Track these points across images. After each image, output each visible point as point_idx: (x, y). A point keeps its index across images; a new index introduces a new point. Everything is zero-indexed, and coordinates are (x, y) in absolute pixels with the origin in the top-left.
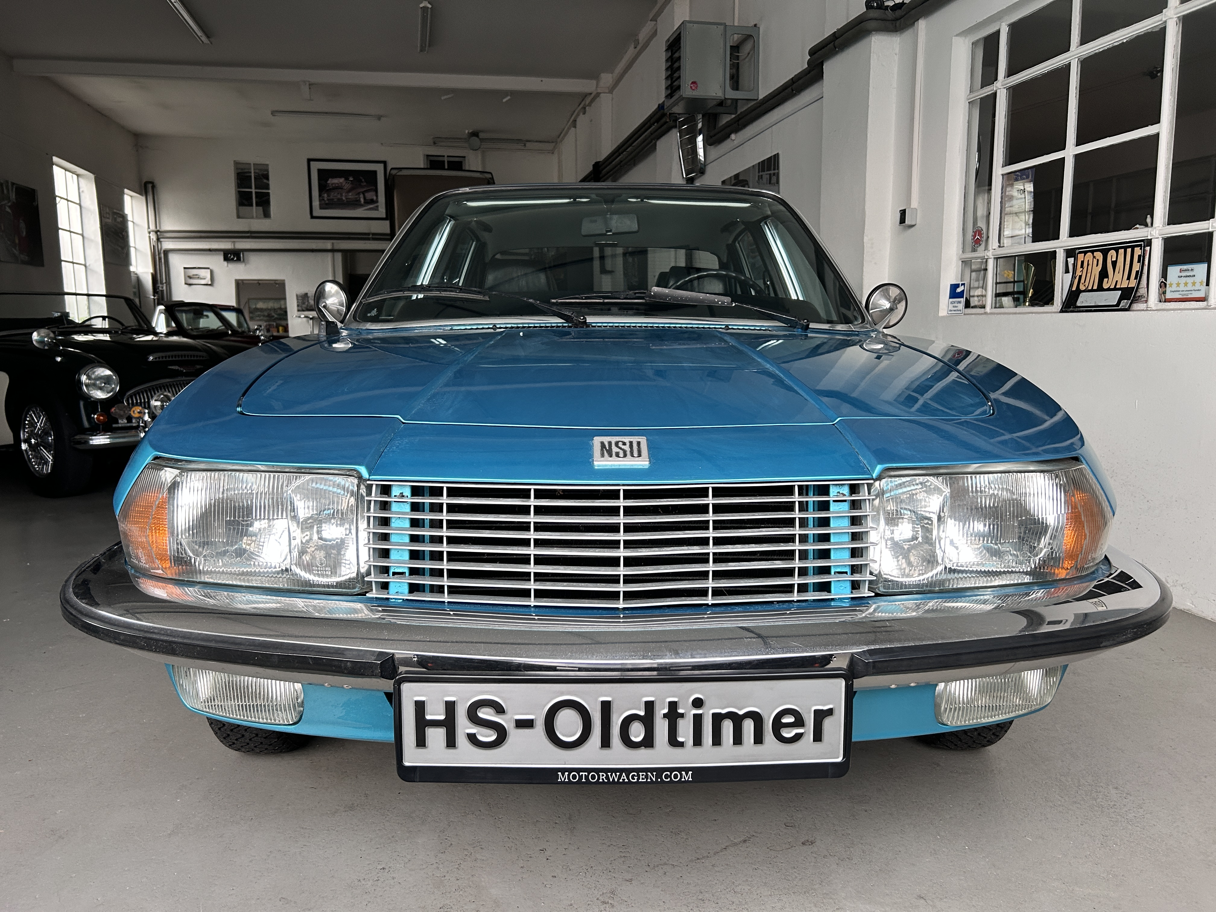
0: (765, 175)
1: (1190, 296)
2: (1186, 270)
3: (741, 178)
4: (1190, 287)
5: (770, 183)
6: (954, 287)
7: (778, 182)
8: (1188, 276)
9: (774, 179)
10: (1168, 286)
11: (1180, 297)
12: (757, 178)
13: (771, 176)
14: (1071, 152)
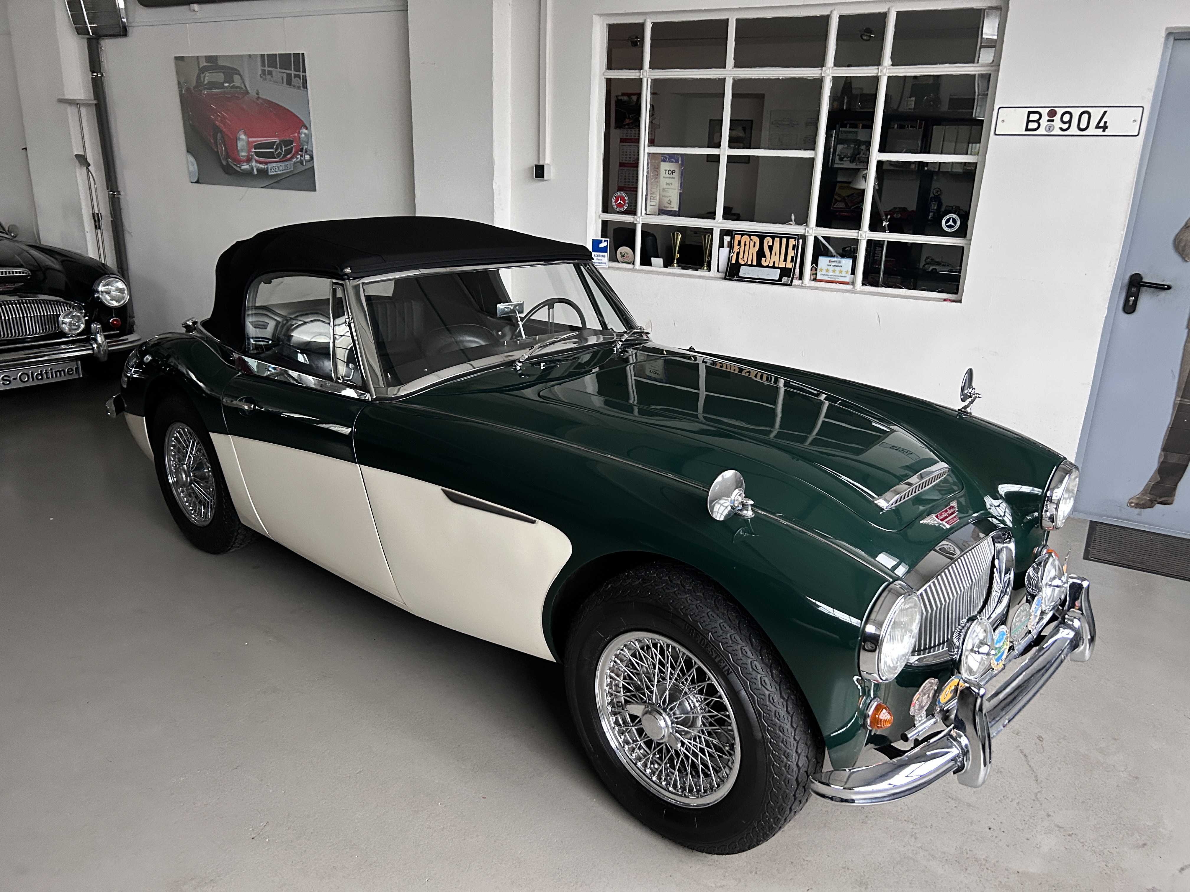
0: (278, 73)
1: (837, 280)
2: (834, 262)
3: (221, 63)
4: (837, 273)
5: (289, 83)
6: (597, 242)
7: (305, 86)
8: (836, 266)
9: (296, 81)
10: (818, 270)
11: (829, 279)
12: (260, 72)
13: (289, 76)
14: (725, 151)
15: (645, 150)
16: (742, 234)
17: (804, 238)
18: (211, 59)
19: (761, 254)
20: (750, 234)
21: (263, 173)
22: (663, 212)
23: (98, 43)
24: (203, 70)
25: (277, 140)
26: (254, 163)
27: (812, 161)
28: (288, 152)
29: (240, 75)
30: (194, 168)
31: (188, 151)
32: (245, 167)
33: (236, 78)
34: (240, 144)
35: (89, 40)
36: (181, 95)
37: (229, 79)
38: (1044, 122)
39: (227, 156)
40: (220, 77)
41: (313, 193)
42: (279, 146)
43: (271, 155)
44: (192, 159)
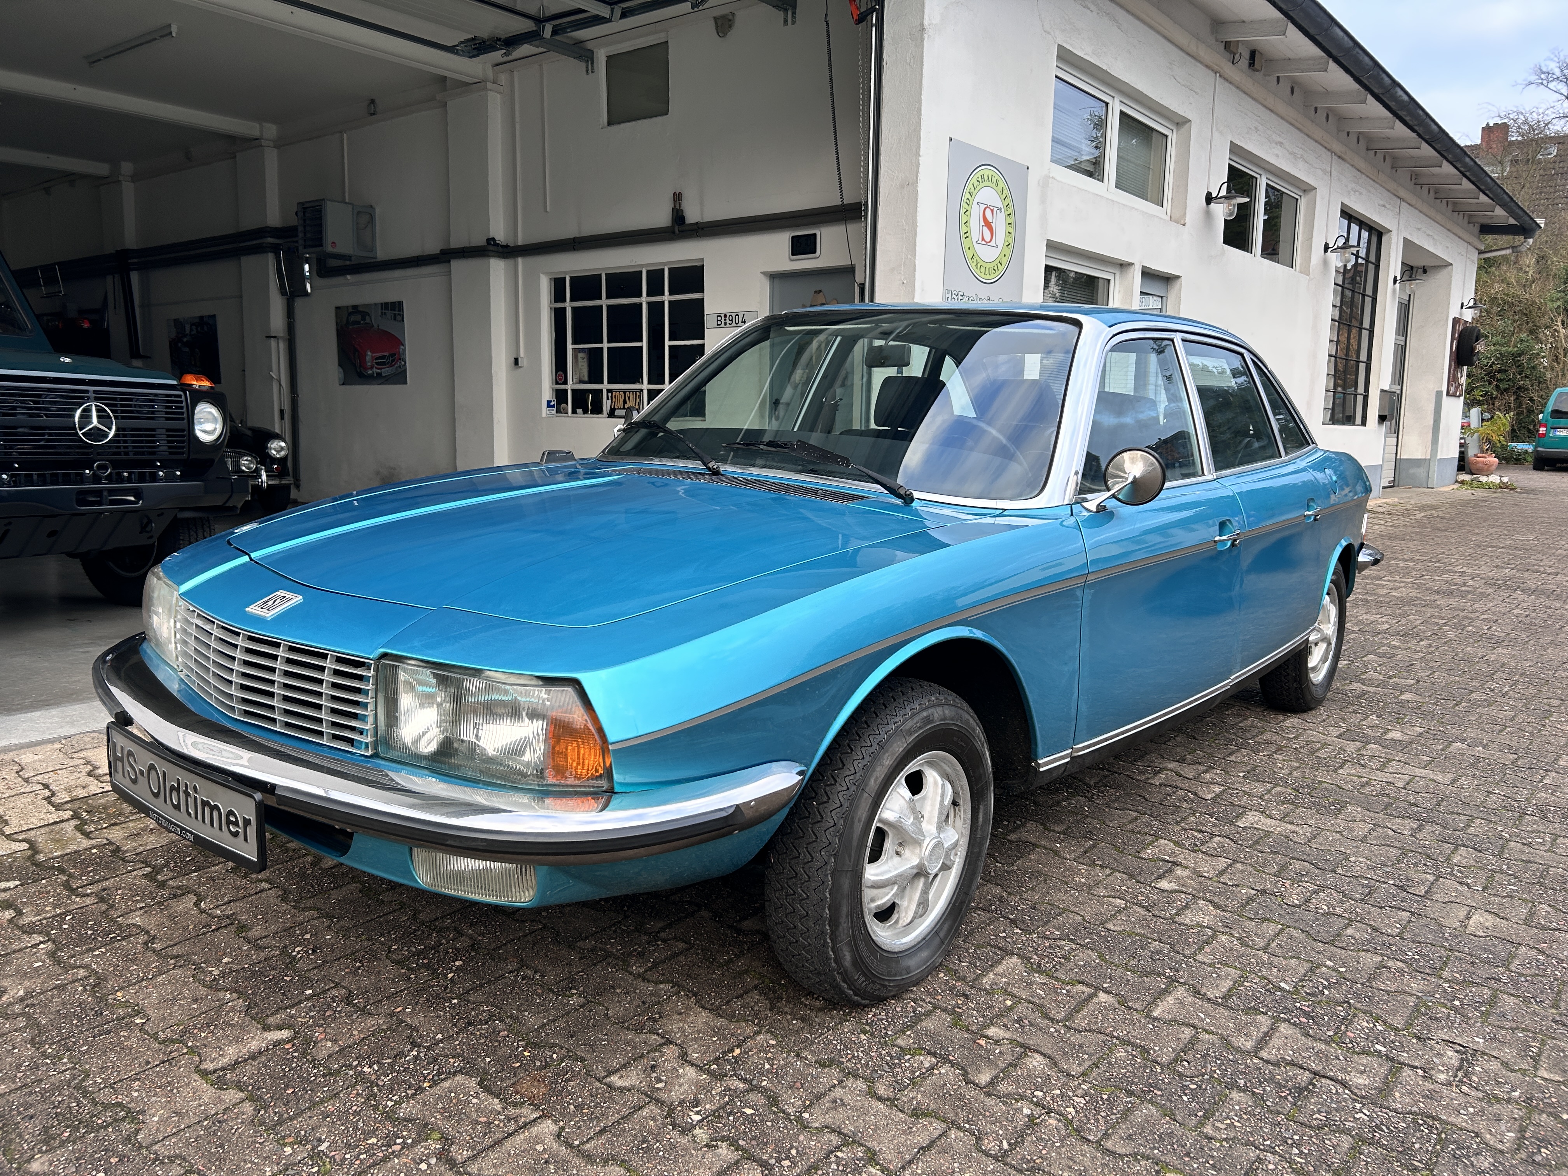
0: (389, 313)
3: (361, 309)
5: (395, 319)
6: (549, 402)
7: (403, 320)
9: (399, 318)
12: (380, 313)
13: (395, 315)
14: (605, 345)
15: (570, 347)
16: (616, 391)
17: (642, 391)
18: (355, 307)
19: (625, 402)
20: (619, 391)
21: (379, 375)
22: (581, 382)
23: (293, 300)
24: (350, 314)
25: (387, 354)
26: (374, 370)
27: (641, 347)
28: (393, 361)
29: (369, 315)
30: (342, 375)
31: (339, 365)
32: (370, 372)
33: (367, 317)
34: (368, 358)
35: (288, 300)
36: (337, 330)
37: (364, 319)
38: (723, 321)
39: (361, 366)
40: (358, 318)
41: (404, 386)
42: (389, 357)
43: (384, 364)
44: (341, 370)
